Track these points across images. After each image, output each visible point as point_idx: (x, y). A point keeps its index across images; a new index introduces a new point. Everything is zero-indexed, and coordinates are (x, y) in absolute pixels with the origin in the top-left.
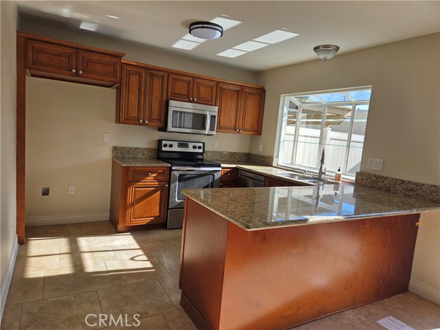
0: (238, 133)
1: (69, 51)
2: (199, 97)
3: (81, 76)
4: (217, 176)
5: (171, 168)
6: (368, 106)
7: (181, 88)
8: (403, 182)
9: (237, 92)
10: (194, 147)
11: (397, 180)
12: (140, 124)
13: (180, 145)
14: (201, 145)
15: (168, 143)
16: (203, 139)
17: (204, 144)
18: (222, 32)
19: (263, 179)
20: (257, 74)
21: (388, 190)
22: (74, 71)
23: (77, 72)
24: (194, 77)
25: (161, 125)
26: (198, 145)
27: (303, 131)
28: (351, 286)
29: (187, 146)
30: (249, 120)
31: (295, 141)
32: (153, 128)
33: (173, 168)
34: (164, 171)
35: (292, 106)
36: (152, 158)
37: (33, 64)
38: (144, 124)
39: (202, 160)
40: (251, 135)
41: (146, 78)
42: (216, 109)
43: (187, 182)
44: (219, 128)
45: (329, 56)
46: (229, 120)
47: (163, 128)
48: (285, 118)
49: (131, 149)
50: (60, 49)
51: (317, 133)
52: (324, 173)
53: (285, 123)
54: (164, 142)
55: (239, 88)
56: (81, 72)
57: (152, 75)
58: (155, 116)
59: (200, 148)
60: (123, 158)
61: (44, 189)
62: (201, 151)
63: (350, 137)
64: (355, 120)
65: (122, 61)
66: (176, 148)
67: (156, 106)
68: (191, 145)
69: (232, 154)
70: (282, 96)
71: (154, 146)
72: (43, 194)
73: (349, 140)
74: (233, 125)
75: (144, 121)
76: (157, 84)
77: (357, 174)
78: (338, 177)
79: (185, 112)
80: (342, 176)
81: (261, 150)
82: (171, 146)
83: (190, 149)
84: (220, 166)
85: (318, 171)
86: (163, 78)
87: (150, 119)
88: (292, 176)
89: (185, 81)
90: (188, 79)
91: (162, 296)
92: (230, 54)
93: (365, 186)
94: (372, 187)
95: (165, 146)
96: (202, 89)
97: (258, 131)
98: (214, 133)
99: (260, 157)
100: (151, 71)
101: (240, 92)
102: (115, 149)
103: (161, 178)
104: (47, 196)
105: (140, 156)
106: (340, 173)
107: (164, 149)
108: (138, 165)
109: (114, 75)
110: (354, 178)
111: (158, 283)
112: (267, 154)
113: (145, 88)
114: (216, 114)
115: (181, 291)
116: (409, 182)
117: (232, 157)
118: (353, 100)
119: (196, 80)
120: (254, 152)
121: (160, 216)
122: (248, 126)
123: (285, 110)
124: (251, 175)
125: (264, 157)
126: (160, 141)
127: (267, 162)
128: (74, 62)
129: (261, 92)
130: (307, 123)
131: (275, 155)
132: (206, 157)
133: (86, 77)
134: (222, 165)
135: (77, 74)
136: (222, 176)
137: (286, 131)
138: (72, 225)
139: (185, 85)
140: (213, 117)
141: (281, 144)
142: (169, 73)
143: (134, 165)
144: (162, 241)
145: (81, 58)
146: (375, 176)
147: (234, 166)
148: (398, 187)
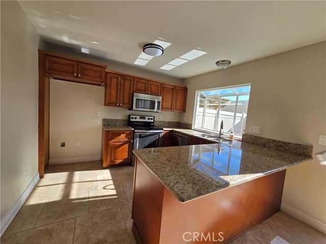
0: (173, 111)
1: (72, 63)
2: (151, 91)
3: (80, 78)
4: (161, 135)
5: (134, 131)
6: (249, 96)
7: (141, 86)
8: (275, 141)
9: (172, 89)
10: (149, 119)
11: (270, 139)
12: (117, 106)
13: (141, 118)
14: (153, 118)
15: (134, 117)
16: (154, 114)
17: (154, 117)
18: (163, 51)
19: (187, 137)
20: (183, 80)
21: (264, 146)
22: (75, 75)
23: (77, 75)
24: (148, 81)
25: (130, 106)
26: (150, 117)
27: (208, 110)
28: (250, 214)
29: (144, 118)
30: (179, 104)
31: (204, 115)
32: (126, 108)
33: (136, 131)
34: (130, 133)
35: (202, 97)
36: (125, 125)
37: (49, 70)
38: (119, 106)
39: (153, 126)
40: (180, 112)
41: (121, 81)
42: (161, 97)
43: (143, 138)
44: (163, 108)
45: (225, 67)
46: (168, 104)
47: (131, 109)
48: (198, 103)
49: (113, 120)
50: (67, 62)
51: (215, 112)
52: (222, 134)
53: (198, 106)
54: (131, 116)
55: (173, 87)
56: (80, 75)
57: (124, 79)
58: (126, 101)
59: (152, 119)
60: (108, 125)
61: (62, 143)
62: (153, 121)
63: (235, 114)
64: (238, 104)
65: (106, 71)
66: (138, 119)
67: (127, 96)
68: (147, 118)
69: (170, 123)
70: (197, 91)
71: (126, 118)
72: (61, 146)
73: (235, 116)
74: (170, 107)
75: (119, 105)
76: (127, 84)
77: (243, 135)
78: (231, 137)
79: (146, 100)
80: (234, 136)
81: (185, 120)
82: (136, 118)
83: (147, 120)
84: (163, 130)
85: (219, 133)
86: (131, 80)
87: (123, 104)
88: (204, 135)
89: (143, 82)
90: (145, 82)
91: (120, 222)
92: (167, 68)
93: (248, 142)
94: (253, 143)
95: (132, 118)
96: (153, 87)
97: (183, 110)
98: (160, 111)
99: (185, 124)
100: (124, 77)
101: (174, 89)
102: (104, 120)
103: (129, 137)
104: (63, 147)
105: (118, 124)
106: (232, 134)
107: (131, 120)
108: (115, 129)
109: (101, 77)
110: (241, 137)
111: (119, 209)
112: (189, 123)
113: (120, 86)
114: (161, 101)
115: (132, 221)
116: (279, 141)
117: (169, 124)
118: (237, 93)
119: (150, 82)
120: (182, 121)
121: (128, 158)
122: (178, 107)
123: (198, 99)
124: (180, 135)
125: (187, 124)
126: (129, 116)
127: (189, 127)
128: (76, 70)
129: (185, 90)
130: (210, 106)
131: (193, 123)
132: (155, 124)
133: (83, 79)
134: (164, 129)
135: (77, 76)
136: (164, 135)
137: (199, 110)
138: (78, 163)
139: (143, 85)
140: (159, 102)
141: (196, 117)
142: (134, 78)
143: (112, 129)
144: (128, 175)
145: (80, 67)
146: (255, 136)
147: (171, 129)
148: (271, 144)
